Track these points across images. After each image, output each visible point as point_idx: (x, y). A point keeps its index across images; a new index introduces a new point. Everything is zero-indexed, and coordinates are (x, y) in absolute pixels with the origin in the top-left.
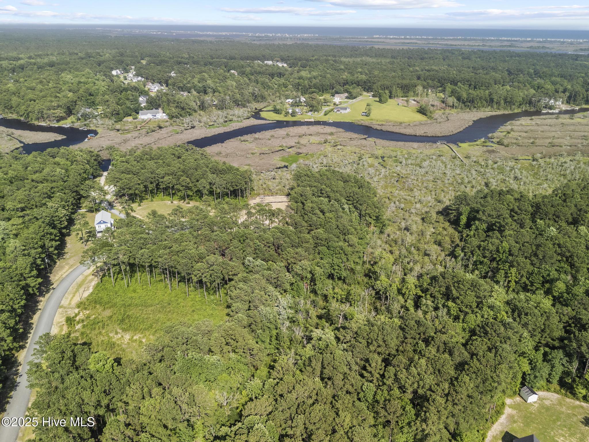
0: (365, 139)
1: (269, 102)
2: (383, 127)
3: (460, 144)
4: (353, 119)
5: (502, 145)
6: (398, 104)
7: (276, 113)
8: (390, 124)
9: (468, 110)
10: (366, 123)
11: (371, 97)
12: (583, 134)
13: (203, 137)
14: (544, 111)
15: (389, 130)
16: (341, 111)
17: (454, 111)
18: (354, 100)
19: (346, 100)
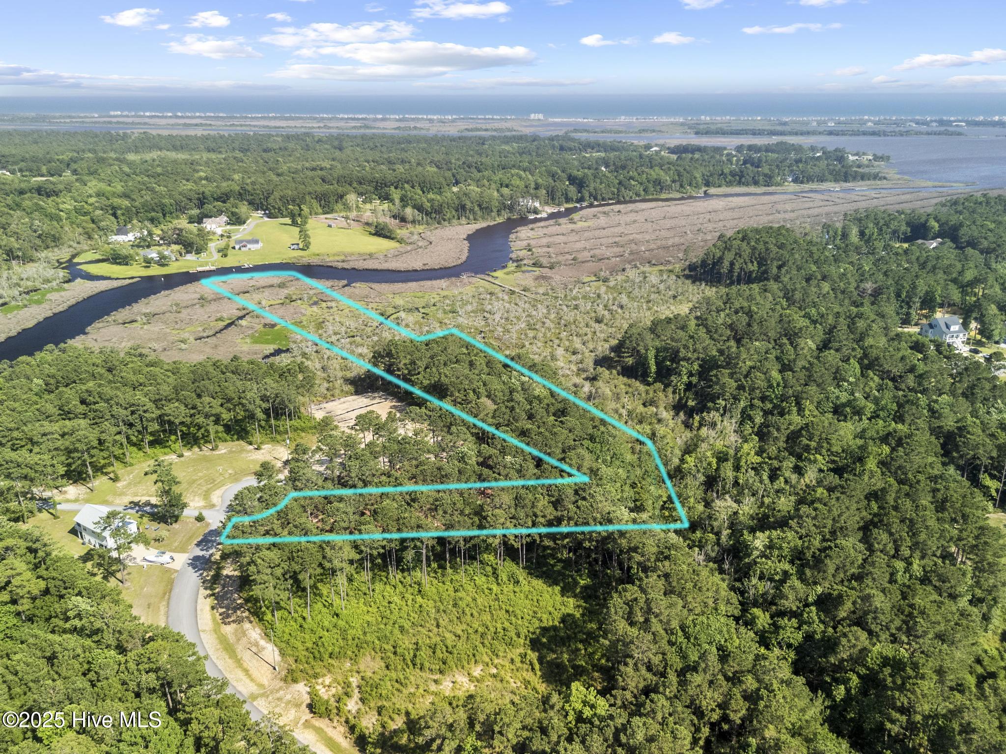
0: (346, 286)
1: (70, 246)
2: (351, 263)
3: (495, 274)
4: (285, 256)
5: (541, 266)
6: (330, 226)
7: (119, 264)
8: (353, 258)
9: (437, 225)
10: (315, 261)
11: (266, 219)
12: (611, 240)
13: (19, 329)
14: (532, 217)
15: (366, 267)
16: (249, 246)
17: (420, 228)
18: (245, 226)
19: (229, 227)
